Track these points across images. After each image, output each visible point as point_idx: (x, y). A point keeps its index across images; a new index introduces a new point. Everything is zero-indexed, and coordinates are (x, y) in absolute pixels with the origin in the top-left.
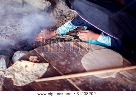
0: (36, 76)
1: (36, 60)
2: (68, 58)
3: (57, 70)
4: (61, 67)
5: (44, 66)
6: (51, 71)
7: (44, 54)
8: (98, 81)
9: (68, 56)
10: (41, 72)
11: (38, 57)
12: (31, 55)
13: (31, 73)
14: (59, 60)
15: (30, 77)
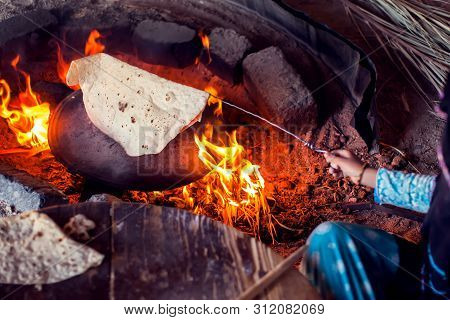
2: (178, 269)
4: (130, 283)
5: (85, 258)
6: (90, 281)
9: (180, 264)
10: (64, 269)
11: (97, 227)
13: (35, 259)
14: (146, 264)
15: (22, 268)
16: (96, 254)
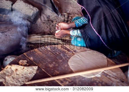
0: (26, 79)
1: (26, 63)
2: (56, 60)
3: (46, 72)
4: (49, 69)
5: (33, 69)
6: (39, 73)
7: (33, 58)
8: (85, 81)
9: (55, 59)
10: (31, 74)
11: (27, 61)
12: (21, 59)
14: (47, 63)
15: (20, 80)
16: (35, 67)
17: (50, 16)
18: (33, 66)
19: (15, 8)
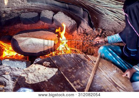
0: (45, 77)
1: (48, 65)
2: (76, 66)
3: (64, 75)
4: (67, 73)
5: (54, 71)
6: (58, 75)
7: (56, 61)
8: (95, 88)
9: (75, 65)
10: (50, 74)
11: (51, 63)
12: (46, 61)
13: (41, 75)
14: (68, 68)
15: (40, 78)
16: (56, 69)
17: (87, 30)
18: (54, 68)
19: (56, 18)
